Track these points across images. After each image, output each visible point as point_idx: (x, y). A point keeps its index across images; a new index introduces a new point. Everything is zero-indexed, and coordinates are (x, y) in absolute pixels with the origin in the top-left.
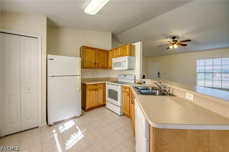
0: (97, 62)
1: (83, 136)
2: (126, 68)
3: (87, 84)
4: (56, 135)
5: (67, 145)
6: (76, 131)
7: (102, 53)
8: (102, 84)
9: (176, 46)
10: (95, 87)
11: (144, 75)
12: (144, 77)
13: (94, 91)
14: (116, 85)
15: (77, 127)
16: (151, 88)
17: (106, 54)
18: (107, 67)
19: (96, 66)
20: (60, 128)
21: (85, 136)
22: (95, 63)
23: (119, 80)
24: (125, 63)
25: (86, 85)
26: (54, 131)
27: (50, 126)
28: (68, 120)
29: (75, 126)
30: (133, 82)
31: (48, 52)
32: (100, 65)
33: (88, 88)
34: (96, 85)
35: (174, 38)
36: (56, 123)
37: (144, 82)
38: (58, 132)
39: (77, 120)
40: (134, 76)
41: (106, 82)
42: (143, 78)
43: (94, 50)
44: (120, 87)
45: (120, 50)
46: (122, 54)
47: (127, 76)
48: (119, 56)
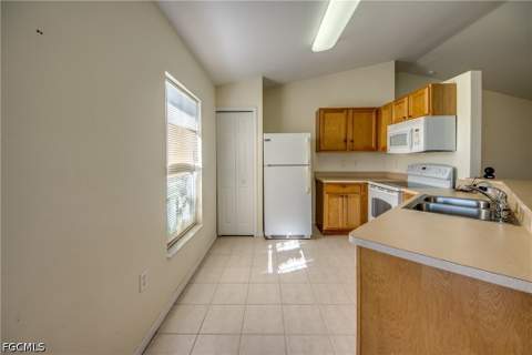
0: (350, 137)
1: (305, 266)
2: (421, 147)
3: (325, 181)
4: (270, 252)
5: (281, 268)
6: (298, 256)
7: (365, 115)
8: (357, 184)
10: (341, 190)
11: (490, 169)
12: (489, 173)
13: (340, 199)
15: (301, 252)
17: (374, 117)
18: (376, 147)
19: (348, 146)
20: (278, 245)
21: (309, 267)
22: (346, 141)
24: (417, 135)
25: (322, 183)
26: (270, 246)
27: (267, 238)
28: (291, 238)
29: (298, 250)
30: (447, 185)
31: (266, 130)
32: (358, 143)
33: (326, 189)
34: (344, 185)
36: (274, 238)
38: (274, 248)
39: (304, 242)
40: (449, 170)
41: (370, 182)
42: (486, 177)
43: (343, 112)
44: (396, 194)
45: (407, 102)
46: (412, 114)
47: (429, 168)
48: (405, 118)
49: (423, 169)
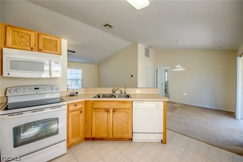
37: (77, 93)
45: (34, 37)
46: (42, 48)
47: (42, 88)
48: (32, 48)
49: (35, 89)
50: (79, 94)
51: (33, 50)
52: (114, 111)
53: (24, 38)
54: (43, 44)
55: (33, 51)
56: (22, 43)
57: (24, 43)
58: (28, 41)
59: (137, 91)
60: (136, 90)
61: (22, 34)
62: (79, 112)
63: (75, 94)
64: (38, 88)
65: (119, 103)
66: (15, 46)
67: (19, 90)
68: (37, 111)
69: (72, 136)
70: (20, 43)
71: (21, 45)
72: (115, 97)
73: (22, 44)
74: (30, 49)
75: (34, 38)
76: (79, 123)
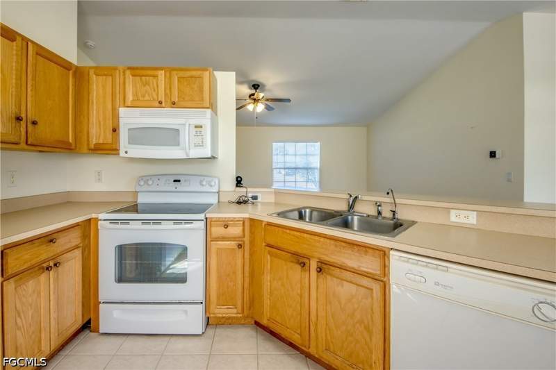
0: (28, 112)
8: (77, 225)
9: (260, 107)
10: (45, 253)
11: (239, 177)
12: (239, 182)
14: (145, 222)
16: (307, 210)
19: (23, 137)
22: (20, 119)
23: (142, 199)
24: (199, 134)
32: (45, 130)
35: (256, 86)
37: (255, 198)
40: (217, 182)
41: (102, 216)
42: (237, 185)
43: (13, 40)
45: (163, 79)
46: (176, 100)
47: (185, 181)
48: (160, 103)
49: (175, 181)
50: (259, 200)
51: (163, 104)
52: (320, 270)
53: (149, 85)
54: (179, 90)
55: (164, 107)
56: (147, 95)
57: (149, 95)
58: (154, 90)
59: (453, 213)
60: (448, 210)
61: (146, 79)
62: (233, 244)
63: (250, 199)
64: (179, 181)
65: (336, 246)
66: (138, 103)
67: (150, 182)
68: (149, 224)
69: (218, 298)
70: (144, 96)
71: (145, 99)
72: (346, 225)
73: (147, 98)
74: (157, 104)
75: (163, 82)
76: (234, 273)
